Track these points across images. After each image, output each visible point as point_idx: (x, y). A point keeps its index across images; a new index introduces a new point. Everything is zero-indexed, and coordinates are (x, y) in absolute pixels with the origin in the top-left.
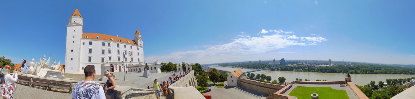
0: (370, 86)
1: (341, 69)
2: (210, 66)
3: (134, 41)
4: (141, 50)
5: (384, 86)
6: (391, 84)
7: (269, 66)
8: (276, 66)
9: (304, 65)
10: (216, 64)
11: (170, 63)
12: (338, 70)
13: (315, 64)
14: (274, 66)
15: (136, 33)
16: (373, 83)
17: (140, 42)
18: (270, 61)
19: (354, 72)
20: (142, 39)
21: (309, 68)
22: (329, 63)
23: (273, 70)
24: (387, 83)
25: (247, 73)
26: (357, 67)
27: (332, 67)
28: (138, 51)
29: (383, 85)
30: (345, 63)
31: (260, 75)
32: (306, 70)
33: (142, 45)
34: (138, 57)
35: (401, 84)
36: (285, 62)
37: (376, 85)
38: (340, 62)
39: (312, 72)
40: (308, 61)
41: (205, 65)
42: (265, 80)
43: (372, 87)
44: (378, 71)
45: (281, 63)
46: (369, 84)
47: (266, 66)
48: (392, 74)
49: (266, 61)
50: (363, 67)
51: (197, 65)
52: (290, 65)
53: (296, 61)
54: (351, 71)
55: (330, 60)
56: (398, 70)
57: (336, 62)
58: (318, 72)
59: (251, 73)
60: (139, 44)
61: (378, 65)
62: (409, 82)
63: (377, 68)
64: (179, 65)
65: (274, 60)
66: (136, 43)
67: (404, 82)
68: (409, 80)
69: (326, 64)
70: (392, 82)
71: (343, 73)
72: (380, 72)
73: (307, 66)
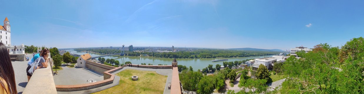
0: (208, 69)
1: (183, 54)
2: (66, 51)
3: (3, 27)
4: (9, 34)
5: (222, 69)
6: (228, 67)
7: (118, 51)
8: (125, 51)
9: (150, 51)
10: (72, 49)
11: (32, 46)
12: (180, 55)
13: (160, 50)
14: (123, 52)
15: (5, 20)
16: (210, 67)
17: (8, 28)
18: (120, 48)
19: (194, 56)
20: (9, 25)
21: (154, 54)
22: (172, 49)
23: (122, 55)
24: (224, 66)
25: (98, 58)
26: (197, 52)
27: (174, 53)
28: (6, 35)
29: (220, 68)
30: (187, 49)
31: (109, 59)
32: (151, 56)
33: (10, 30)
34: (6, 40)
35: (237, 66)
36: (133, 48)
37: (214, 68)
38: (182, 48)
39: (157, 57)
40: (154, 47)
41: (63, 49)
42: (114, 64)
43: (210, 70)
44: (216, 55)
45: (129, 49)
46: (206, 68)
47: (116, 51)
48: (229, 57)
49: (117, 48)
50: (202, 52)
51: (54, 48)
52: (137, 51)
53: (143, 48)
54: (191, 56)
55: (173, 47)
56: (234, 54)
57: (179, 49)
58: (162, 57)
59: (102, 58)
60: (7, 29)
61: (217, 50)
62: (245, 63)
63: (215, 52)
64: (40, 48)
65: (123, 46)
66: (5, 29)
67: (239, 64)
68: (244, 62)
69: (170, 50)
70: (229, 65)
71: (184, 58)
72: (218, 56)
73: (153, 52)
